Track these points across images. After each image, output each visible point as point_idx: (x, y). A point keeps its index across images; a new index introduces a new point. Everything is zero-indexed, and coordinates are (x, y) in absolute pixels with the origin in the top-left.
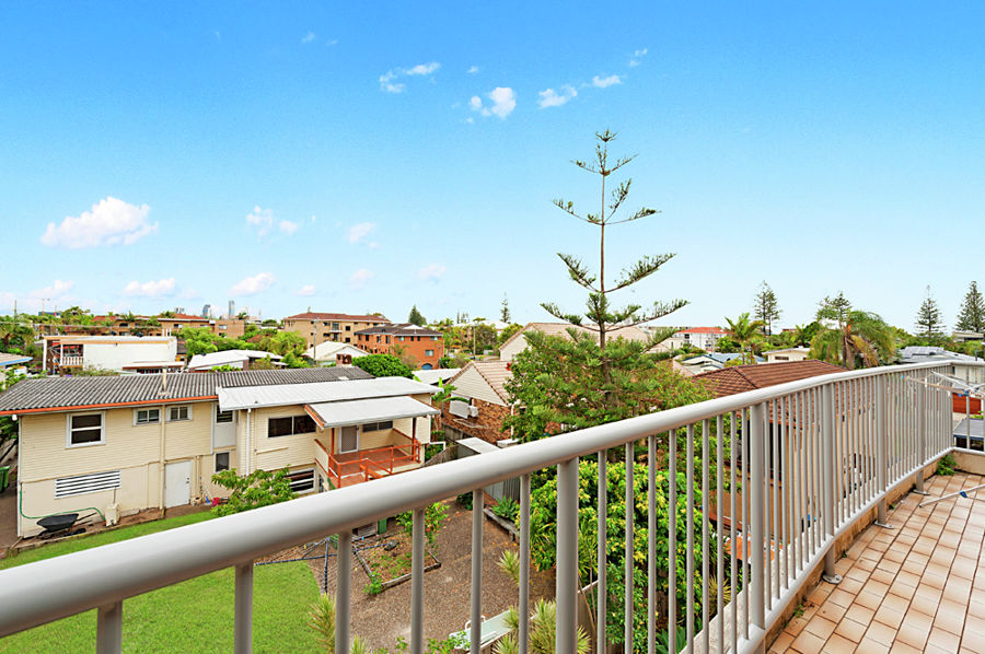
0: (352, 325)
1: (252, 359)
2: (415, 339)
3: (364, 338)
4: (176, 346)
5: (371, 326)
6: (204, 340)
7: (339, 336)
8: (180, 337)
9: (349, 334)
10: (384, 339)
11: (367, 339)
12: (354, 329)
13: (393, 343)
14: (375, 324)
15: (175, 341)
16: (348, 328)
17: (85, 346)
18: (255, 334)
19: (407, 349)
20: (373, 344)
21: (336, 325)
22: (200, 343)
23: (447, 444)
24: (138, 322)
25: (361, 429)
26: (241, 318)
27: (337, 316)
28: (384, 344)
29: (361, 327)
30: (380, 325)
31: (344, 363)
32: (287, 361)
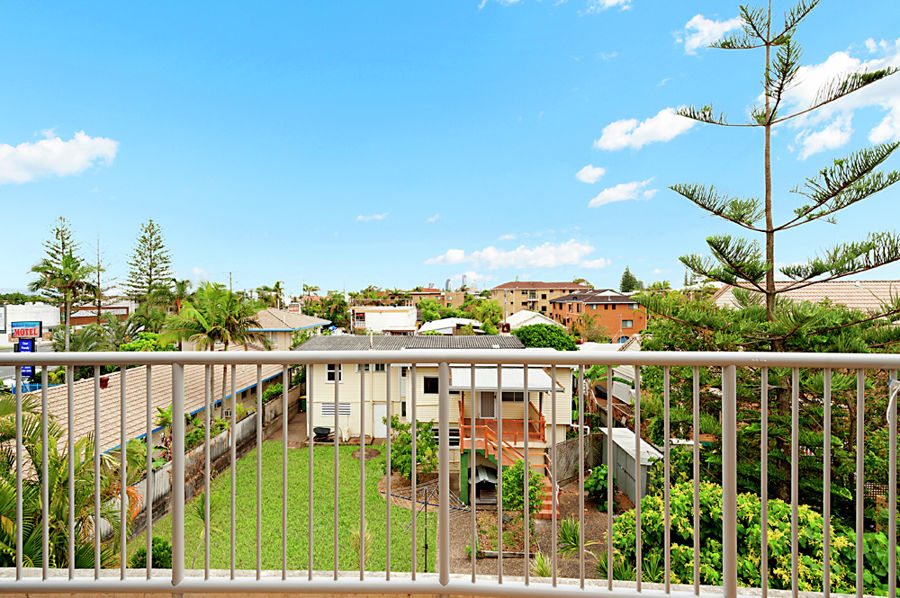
0: (547, 293)
1: (459, 326)
2: (610, 307)
3: (558, 307)
4: (415, 315)
5: (567, 293)
6: (432, 309)
7: (536, 305)
8: (418, 307)
9: (546, 303)
10: (575, 307)
11: (561, 308)
12: (550, 297)
13: (584, 310)
14: (571, 291)
15: (415, 310)
16: (544, 297)
17: (366, 315)
18: (469, 303)
19: (598, 319)
20: (565, 313)
21: (533, 294)
22: (429, 312)
23: (591, 429)
24: (400, 296)
25: (500, 397)
26: (463, 290)
27: (533, 284)
28: (575, 313)
29: (557, 295)
30: (576, 293)
31: (503, 331)
32: (484, 329)
